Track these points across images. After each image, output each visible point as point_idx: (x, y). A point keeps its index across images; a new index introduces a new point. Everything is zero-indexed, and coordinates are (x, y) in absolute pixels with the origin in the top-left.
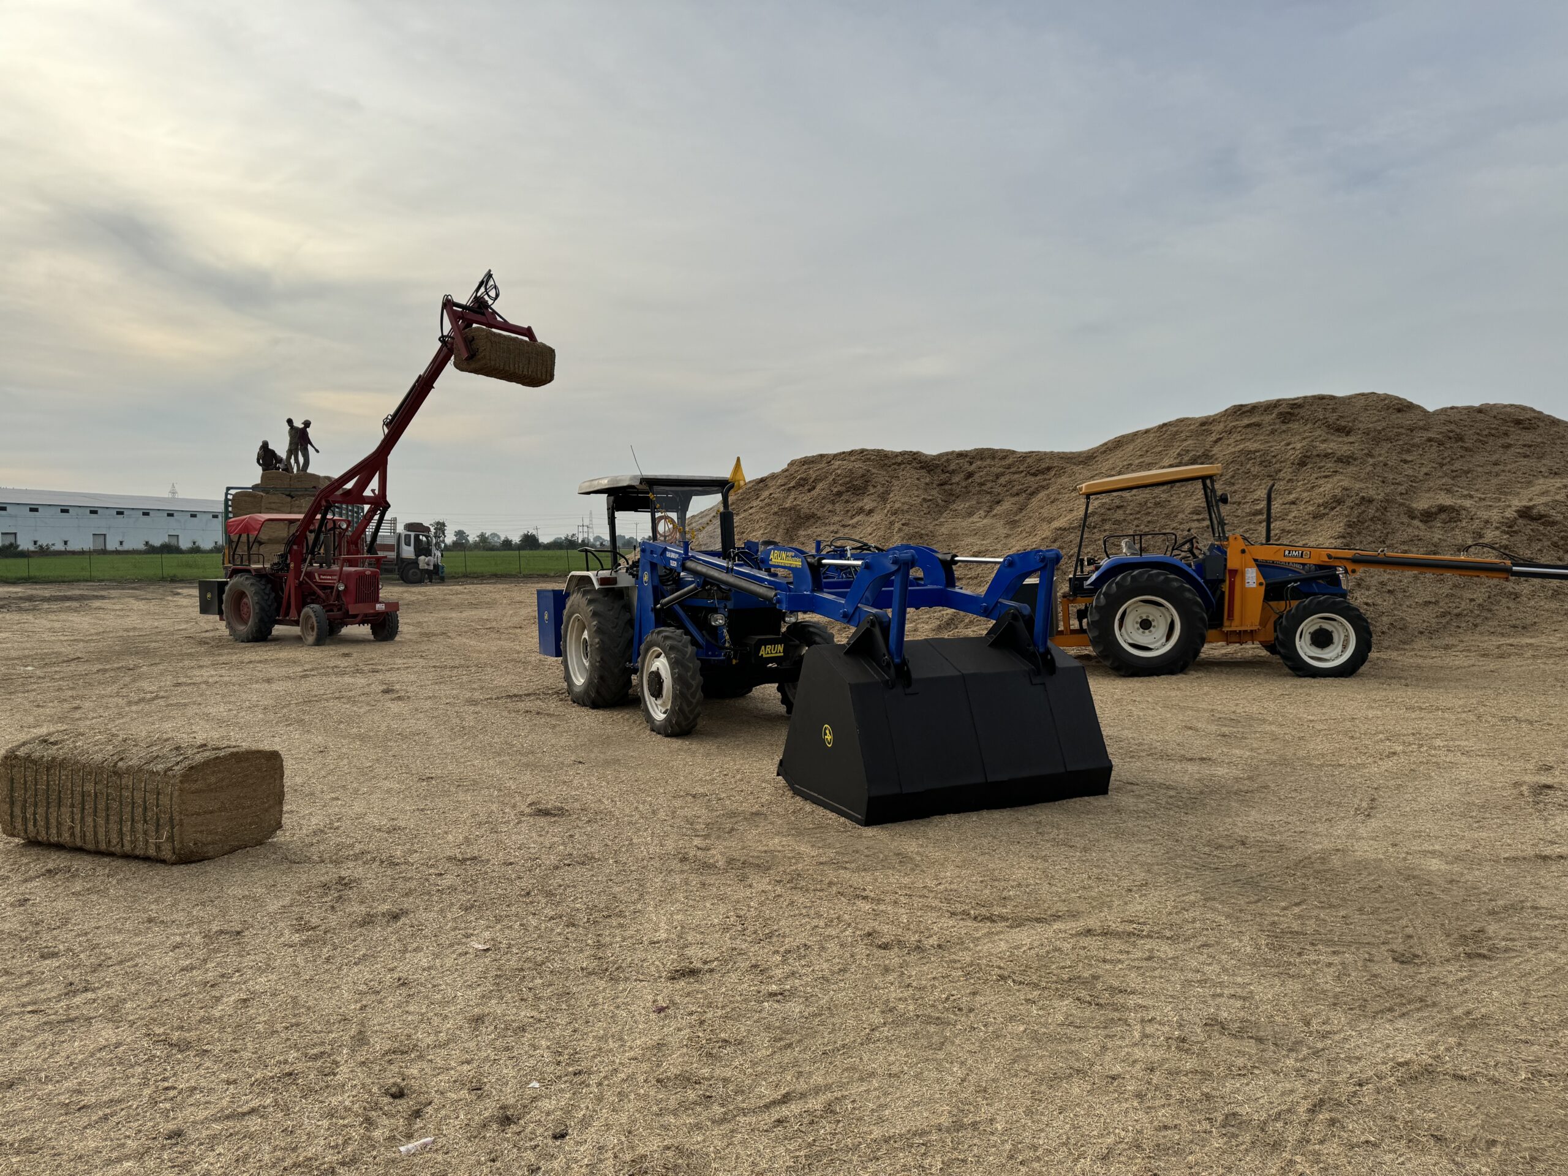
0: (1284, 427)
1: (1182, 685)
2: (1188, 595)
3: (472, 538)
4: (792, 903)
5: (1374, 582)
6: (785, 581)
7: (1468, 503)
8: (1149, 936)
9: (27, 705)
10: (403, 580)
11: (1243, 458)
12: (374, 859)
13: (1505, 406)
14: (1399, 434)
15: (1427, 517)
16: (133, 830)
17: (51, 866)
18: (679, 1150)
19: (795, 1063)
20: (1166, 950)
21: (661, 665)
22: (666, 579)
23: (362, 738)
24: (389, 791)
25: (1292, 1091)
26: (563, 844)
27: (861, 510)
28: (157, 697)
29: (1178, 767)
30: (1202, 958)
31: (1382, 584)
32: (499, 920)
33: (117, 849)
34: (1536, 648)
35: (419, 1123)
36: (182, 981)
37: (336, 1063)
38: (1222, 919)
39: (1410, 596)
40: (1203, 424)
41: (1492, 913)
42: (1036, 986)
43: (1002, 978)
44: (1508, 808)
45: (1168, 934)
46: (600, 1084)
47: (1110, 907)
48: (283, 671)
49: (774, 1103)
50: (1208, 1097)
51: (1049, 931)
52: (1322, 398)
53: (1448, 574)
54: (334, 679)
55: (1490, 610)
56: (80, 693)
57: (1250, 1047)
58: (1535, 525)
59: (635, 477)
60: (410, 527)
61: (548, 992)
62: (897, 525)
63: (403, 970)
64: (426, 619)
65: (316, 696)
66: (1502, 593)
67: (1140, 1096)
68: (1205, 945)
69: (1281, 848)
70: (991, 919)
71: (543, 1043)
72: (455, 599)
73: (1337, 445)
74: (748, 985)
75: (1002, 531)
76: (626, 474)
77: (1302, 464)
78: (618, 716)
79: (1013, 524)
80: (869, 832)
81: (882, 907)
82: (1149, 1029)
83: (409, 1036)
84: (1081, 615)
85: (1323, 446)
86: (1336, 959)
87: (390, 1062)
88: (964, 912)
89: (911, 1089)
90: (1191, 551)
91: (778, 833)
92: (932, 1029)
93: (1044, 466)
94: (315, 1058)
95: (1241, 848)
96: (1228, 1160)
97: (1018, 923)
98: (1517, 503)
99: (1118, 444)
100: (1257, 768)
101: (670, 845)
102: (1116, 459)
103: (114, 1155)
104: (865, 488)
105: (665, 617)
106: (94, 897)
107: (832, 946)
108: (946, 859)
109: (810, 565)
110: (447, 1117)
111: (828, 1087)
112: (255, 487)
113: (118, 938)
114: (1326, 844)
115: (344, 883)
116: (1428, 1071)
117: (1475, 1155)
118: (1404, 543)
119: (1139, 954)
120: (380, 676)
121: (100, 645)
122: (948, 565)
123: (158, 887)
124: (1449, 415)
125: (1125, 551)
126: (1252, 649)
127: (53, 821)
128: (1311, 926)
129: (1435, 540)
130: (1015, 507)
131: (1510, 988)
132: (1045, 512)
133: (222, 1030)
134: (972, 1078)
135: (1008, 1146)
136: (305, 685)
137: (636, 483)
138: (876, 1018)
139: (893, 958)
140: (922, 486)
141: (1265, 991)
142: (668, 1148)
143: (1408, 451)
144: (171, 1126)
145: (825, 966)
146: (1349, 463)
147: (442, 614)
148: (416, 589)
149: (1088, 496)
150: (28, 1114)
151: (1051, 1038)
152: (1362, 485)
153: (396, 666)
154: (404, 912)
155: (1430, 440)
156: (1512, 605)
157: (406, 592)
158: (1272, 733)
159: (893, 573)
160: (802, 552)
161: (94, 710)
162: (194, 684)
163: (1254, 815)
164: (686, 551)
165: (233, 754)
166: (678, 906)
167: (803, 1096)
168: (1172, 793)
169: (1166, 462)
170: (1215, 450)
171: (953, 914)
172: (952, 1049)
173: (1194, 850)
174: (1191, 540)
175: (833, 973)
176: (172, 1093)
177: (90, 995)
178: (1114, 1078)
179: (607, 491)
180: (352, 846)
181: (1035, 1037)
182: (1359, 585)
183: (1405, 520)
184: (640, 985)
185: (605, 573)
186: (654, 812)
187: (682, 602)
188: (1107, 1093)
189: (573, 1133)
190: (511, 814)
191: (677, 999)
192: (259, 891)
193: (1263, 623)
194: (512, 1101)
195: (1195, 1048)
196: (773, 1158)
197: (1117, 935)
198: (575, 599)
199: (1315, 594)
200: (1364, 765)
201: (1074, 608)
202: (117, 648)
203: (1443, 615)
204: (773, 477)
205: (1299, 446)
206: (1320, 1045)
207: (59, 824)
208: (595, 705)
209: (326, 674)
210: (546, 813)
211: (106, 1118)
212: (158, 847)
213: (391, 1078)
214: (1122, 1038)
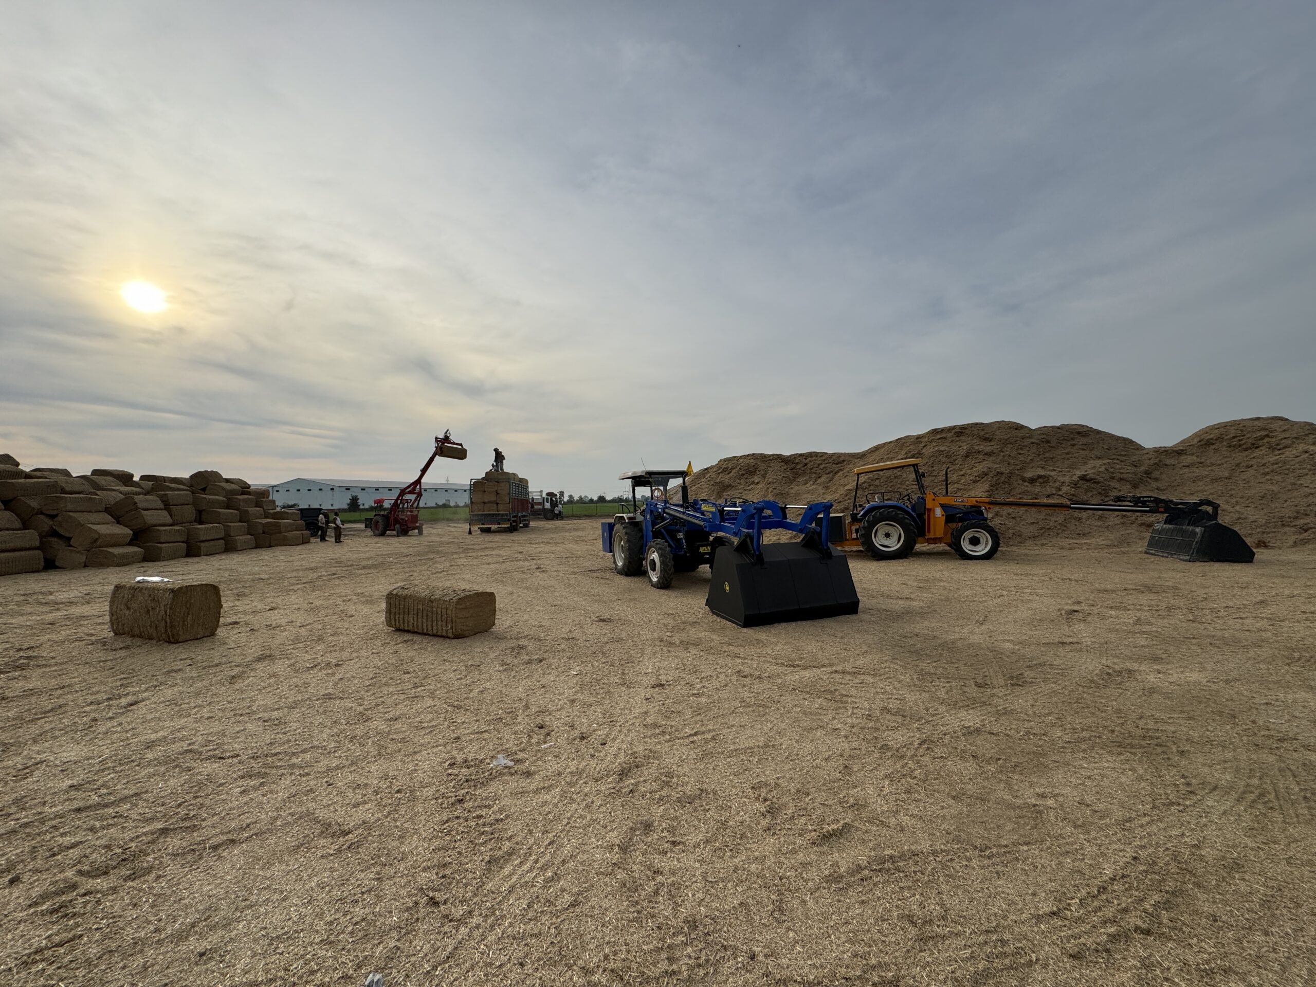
0: (957, 439)
1: (905, 564)
2: (907, 521)
3: (576, 498)
4: (706, 659)
5: (1005, 513)
6: (708, 518)
7: (1053, 473)
8: (863, 674)
9: (392, 574)
10: (545, 518)
11: (937, 454)
12: (532, 638)
13: (1073, 425)
14: (1016, 441)
15: (1032, 481)
16: (437, 625)
17: (405, 639)
18: (651, 750)
19: (702, 721)
20: (870, 679)
21: (655, 556)
22: (657, 517)
23: (528, 588)
24: (538, 611)
25: (913, 737)
26: (610, 633)
27: (753, 482)
29: (895, 602)
30: (885, 683)
31: (1009, 514)
32: (582, 663)
33: (430, 632)
34: (1089, 544)
35: (549, 738)
36: (457, 683)
37: (517, 715)
38: (898, 667)
39: (1024, 520)
40: (917, 438)
41: (1029, 667)
42: (808, 693)
43: (794, 689)
44: (1053, 621)
45: (872, 673)
46: (621, 726)
47: (848, 662)
48: (495, 560)
49: (691, 735)
50: (876, 738)
51: (818, 671)
52: (977, 424)
53: (1043, 509)
54: (516, 563)
55: (1065, 526)
57: (900, 719)
58: (1088, 484)
59: (643, 472)
60: (548, 494)
61: (601, 691)
62: (770, 489)
63: (544, 681)
66: (1072, 517)
67: (846, 737)
68: (889, 678)
69: (935, 637)
70: (793, 666)
71: (599, 710)
72: (568, 527)
73: (985, 447)
74: (685, 691)
75: (822, 491)
76: (640, 470)
77: (967, 456)
78: (636, 579)
79: (827, 488)
80: (745, 630)
81: (746, 661)
82: (855, 711)
83: (545, 706)
84: (857, 531)
85: (977, 447)
86: (948, 685)
87: (538, 716)
88: (782, 663)
89: (749, 732)
90: (908, 499)
91: (704, 631)
92: (761, 709)
93: (841, 459)
94: (509, 713)
95: (916, 638)
96: (880, 761)
97: (805, 668)
98: (1079, 473)
99: (876, 448)
100: (933, 602)
101: (656, 635)
102: (876, 456)
103: (435, 744)
104: (755, 472)
105: (657, 534)
106: (423, 651)
107: (722, 676)
108: (778, 642)
109: (719, 510)
110: (560, 736)
111: (714, 730)
112: (483, 478)
113: (433, 667)
114: (957, 636)
115: (520, 647)
116: (978, 731)
117: (990, 764)
118: (1020, 494)
119: (858, 681)
120: (535, 562)
121: (419, 548)
122: (784, 509)
123: (447, 648)
124: (1042, 430)
125: (877, 500)
126: (942, 547)
127: (406, 621)
128: (940, 670)
129: (1036, 492)
130: (828, 480)
131: (1029, 699)
132: (842, 482)
133: (473, 702)
134: (775, 728)
135: (787, 754)
136: (504, 566)
137: (644, 474)
138: (738, 704)
139: (747, 681)
140: (782, 470)
141: (911, 697)
142: (646, 750)
143: (1022, 449)
144: (456, 735)
145: (718, 684)
146: (991, 456)
147: (562, 534)
148: (550, 523)
149: (858, 474)
150: (404, 729)
151: (811, 714)
152: (998, 466)
154: (545, 659)
155: (1032, 443)
156: (1077, 523)
158: (944, 586)
159: (754, 514)
160: (715, 505)
163: (926, 623)
164: (665, 505)
165: (476, 593)
166: (658, 659)
167: (703, 733)
168: (888, 613)
169: (900, 457)
170: (924, 450)
171: (777, 664)
172: (768, 717)
173: (893, 638)
174: (908, 495)
175: (721, 687)
176: (455, 724)
177: (423, 688)
178: (836, 730)
179: (632, 478)
180: (523, 633)
181: (805, 713)
182: (997, 515)
183: (1020, 482)
184: (639, 690)
185: (631, 515)
186: (650, 621)
187: (665, 527)
188: (832, 735)
189: (609, 743)
190: (589, 621)
191: (654, 695)
192: (487, 650)
193: (945, 534)
194: (585, 731)
195: (874, 719)
196: (689, 755)
197: (848, 673)
198: (618, 527)
199: (970, 519)
200: (986, 601)
201: (854, 528)
203: (1041, 529)
204: (712, 467)
205: (965, 448)
206: (931, 719)
207: (408, 622)
208: (627, 575)
210: (604, 621)
211: (431, 732)
212: (447, 631)
213: (539, 720)
214: (843, 714)
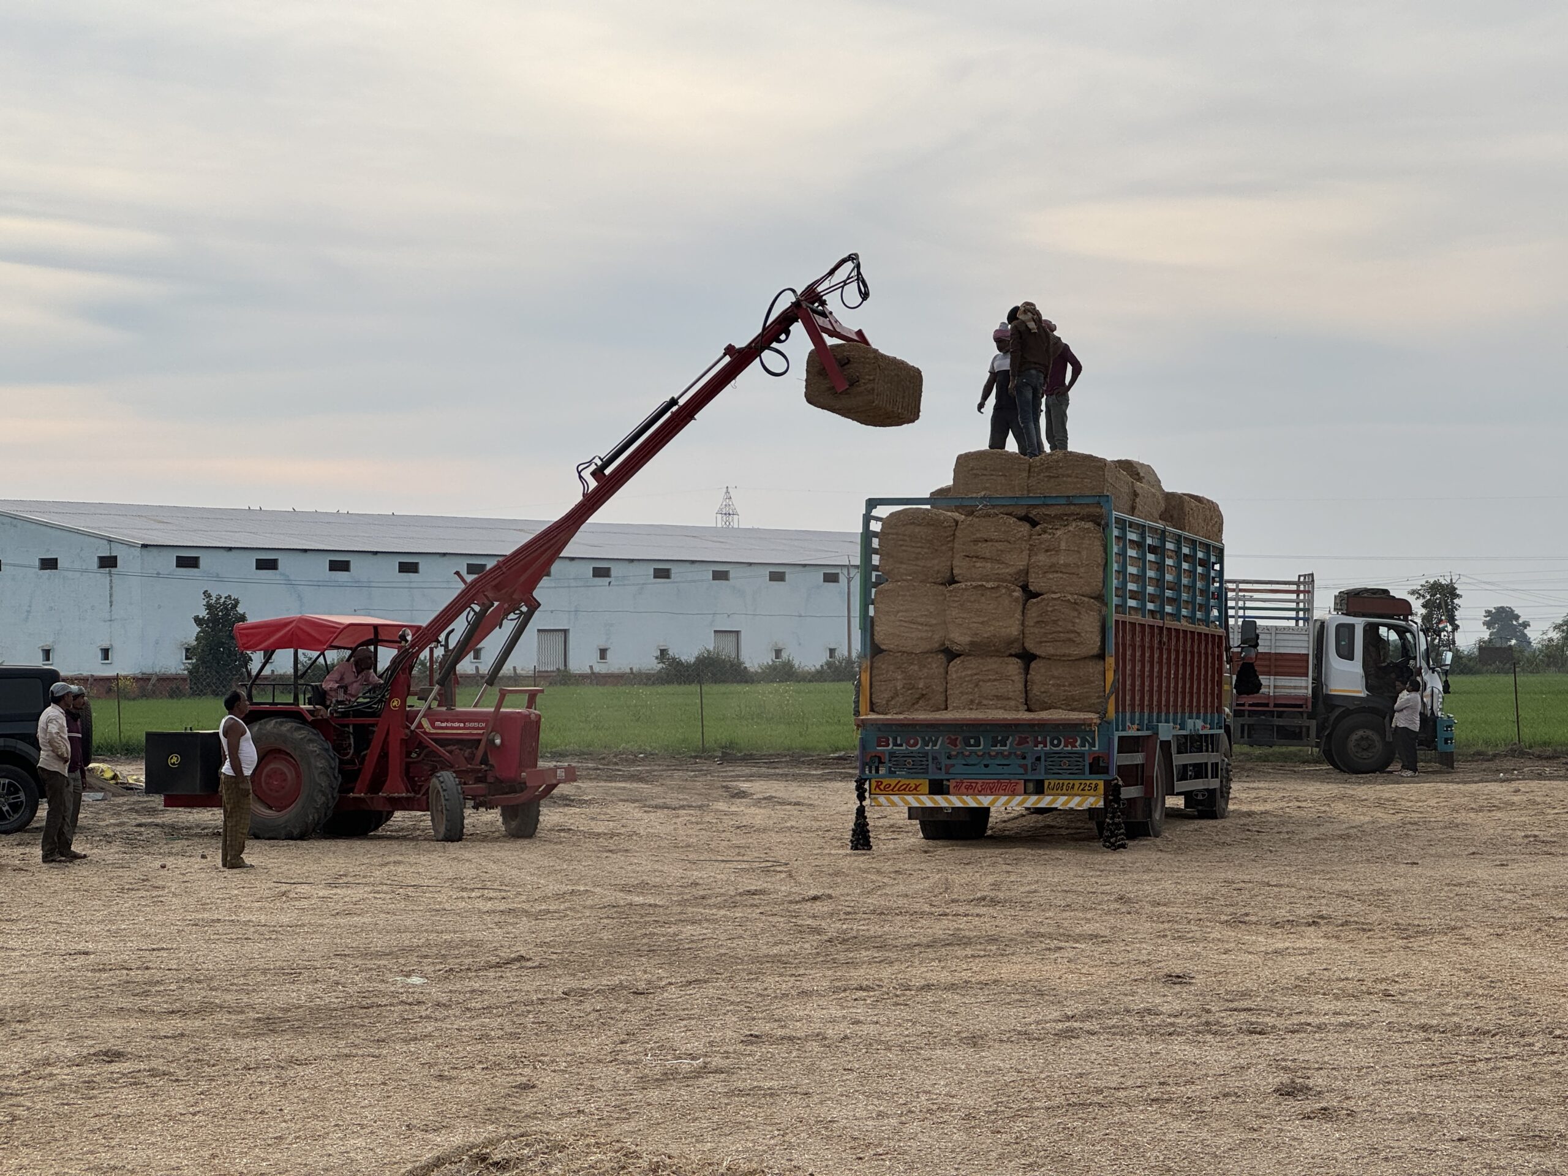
9: (419, 1074)
10: (1332, 762)
28: (704, 1071)
56: (529, 1049)
60: (1352, 601)
64: (1399, 884)
65: (1099, 1091)
112: (939, 497)
121: (567, 925)
136: (1069, 1059)
148: (1367, 791)
153: (1316, 1021)
157: (1342, 798)
161: (563, 1096)
162: (791, 1039)
202: (606, 935)
209: (1126, 1033)
